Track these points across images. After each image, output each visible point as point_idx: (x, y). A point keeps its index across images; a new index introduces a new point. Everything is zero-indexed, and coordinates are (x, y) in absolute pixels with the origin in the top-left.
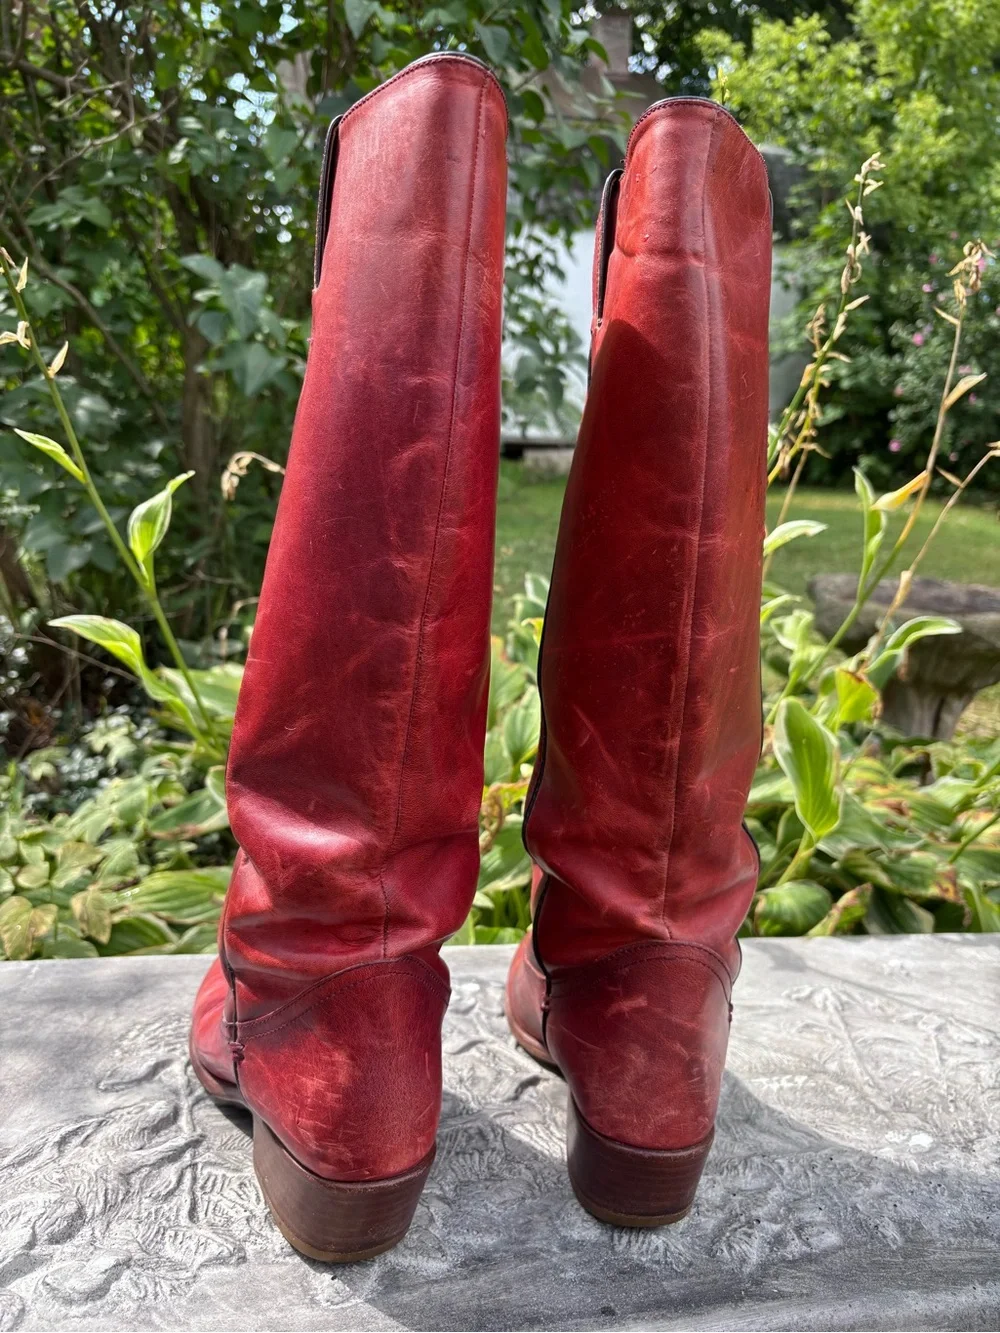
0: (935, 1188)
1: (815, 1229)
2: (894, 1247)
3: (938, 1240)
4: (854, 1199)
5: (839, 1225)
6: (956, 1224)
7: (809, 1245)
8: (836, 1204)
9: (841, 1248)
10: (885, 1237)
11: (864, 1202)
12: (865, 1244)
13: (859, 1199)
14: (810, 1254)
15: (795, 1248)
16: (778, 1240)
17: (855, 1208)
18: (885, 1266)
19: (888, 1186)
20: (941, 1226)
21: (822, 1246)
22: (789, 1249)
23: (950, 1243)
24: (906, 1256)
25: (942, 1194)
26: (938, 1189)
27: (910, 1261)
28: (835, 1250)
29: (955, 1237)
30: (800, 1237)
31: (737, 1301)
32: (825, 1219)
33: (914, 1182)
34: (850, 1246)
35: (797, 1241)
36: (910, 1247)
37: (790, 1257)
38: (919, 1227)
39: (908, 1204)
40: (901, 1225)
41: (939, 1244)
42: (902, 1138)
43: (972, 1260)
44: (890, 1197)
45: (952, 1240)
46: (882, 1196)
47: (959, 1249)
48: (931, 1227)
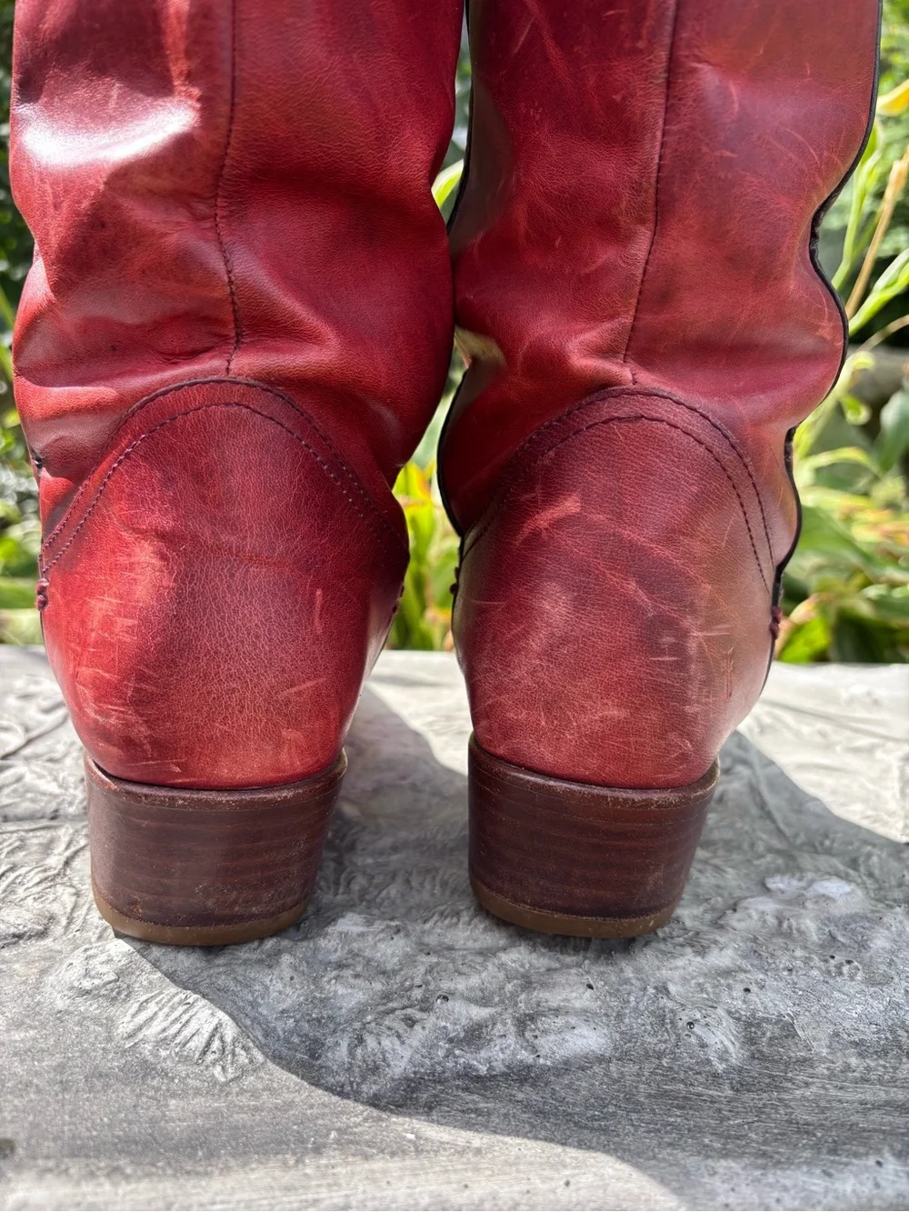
0: (839, 967)
1: (560, 1021)
2: (720, 1067)
3: (823, 1060)
4: (665, 973)
5: (620, 1016)
6: (869, 1034)
7: (534, 1050)
8: (627, 981)
9: (601, 1059)
10: (703, 1046)
11: (685, 981)
12: (660, 1056)
13: (677, 974)
14: (529, 1068)
15: (502, 1050)
16: (475, 1036)
17: (663, 990)
18: (686, 1103)
19: (744, 957)
20: (837, 1034)
21: (561, 1053)
22: (483, 1054)
23: (847, 1068)
24: (742, 1086)
25: (852, 978)
26: (845, 969)
27: (746, 1097)
28: (585, 1063)
29: (860, 1055)
30: (521, 1033)
31: (305, 1152)
32: (594, 1006)
33: (799, 953)
34: (623, 1057)
35: (511, 1040)
36: (756, 1067)
37: (483, 1070)
38: (788, 1031)
39: (777, 991)
40: (750, 1027)
41: (822, 1069)
42: (795, 883)
43: (888, 1103)
44: (742, 976)
45: (853, 1061)
46: (727, 973)
47: (865, 1080)
48: (815, 1037)
